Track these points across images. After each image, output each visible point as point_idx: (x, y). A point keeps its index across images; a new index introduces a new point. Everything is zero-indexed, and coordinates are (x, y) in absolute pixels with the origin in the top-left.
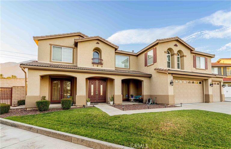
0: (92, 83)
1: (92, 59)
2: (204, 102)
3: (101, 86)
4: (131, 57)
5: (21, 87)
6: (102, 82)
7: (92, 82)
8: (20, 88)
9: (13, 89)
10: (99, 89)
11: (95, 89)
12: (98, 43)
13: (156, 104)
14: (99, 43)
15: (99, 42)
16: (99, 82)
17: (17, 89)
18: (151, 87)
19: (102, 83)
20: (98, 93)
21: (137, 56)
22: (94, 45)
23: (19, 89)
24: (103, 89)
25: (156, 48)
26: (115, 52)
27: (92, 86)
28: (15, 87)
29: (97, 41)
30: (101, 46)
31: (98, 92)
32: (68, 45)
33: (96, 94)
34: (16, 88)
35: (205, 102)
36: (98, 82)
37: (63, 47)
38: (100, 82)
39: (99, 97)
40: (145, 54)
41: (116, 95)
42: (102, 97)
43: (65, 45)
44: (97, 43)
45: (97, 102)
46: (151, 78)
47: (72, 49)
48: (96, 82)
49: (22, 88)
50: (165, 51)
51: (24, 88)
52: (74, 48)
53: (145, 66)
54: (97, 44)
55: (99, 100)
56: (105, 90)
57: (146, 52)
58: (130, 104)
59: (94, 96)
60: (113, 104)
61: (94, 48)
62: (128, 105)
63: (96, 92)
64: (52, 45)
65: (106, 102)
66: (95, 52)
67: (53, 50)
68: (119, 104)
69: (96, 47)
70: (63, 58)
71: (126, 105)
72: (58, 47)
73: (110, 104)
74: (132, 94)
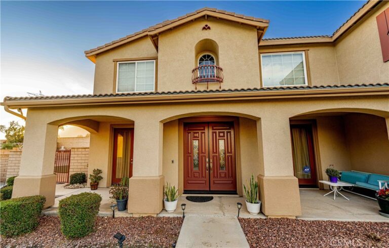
0: (196, 135)
1: (193, 71)
3: (222, 143)
4: (312, 52)
5: (82, 148)
6: (224, 132)
7: (194, 133)
8: (80, 150)
9: (72, 153)
10: (215, 151)
11: (205, 152)
14: (209, 28)
15: (209, 24)
16: (213, 133)
17: (76, 153)
19: (222, 134)
20: (211, 165)
21: (334, 44)
22: (197, 35)
23: (80, 153)
24: (227, 151)
26: (260, 47)
27: (196, 144)
28: (74, 148)
29: (203, 24)
30: (216, 33)
31: (211, 161)
33: (207, 166)
34: (76, 150)
36: (211, 131)
37: (136, 62)
38: (217, 131)
39: (214, 177)
42: (223, 175)
43: (142, 57)
44: (204, 28)
47: (154, 61)
48: (206, 131)
49: (84, 150)
51: (87, 150)
53: (386, 61)
54: (205, 31)
55: (214, 183)
56: (233, 154)
58: (337, 220)
59: (200, 172)
60: (259, 213)
61: (197, 42)
62: (332, 223)
63: (207, 160)
64: (117, 61)
65: (237, 194)
66: (204, 56)
67: (119, 72)
68: (288, 219)
69: (202, 41)
70: (137, 85)
71: (319, 224)
72: (129, 63)
73: (248, 210)
74: (331, 167)
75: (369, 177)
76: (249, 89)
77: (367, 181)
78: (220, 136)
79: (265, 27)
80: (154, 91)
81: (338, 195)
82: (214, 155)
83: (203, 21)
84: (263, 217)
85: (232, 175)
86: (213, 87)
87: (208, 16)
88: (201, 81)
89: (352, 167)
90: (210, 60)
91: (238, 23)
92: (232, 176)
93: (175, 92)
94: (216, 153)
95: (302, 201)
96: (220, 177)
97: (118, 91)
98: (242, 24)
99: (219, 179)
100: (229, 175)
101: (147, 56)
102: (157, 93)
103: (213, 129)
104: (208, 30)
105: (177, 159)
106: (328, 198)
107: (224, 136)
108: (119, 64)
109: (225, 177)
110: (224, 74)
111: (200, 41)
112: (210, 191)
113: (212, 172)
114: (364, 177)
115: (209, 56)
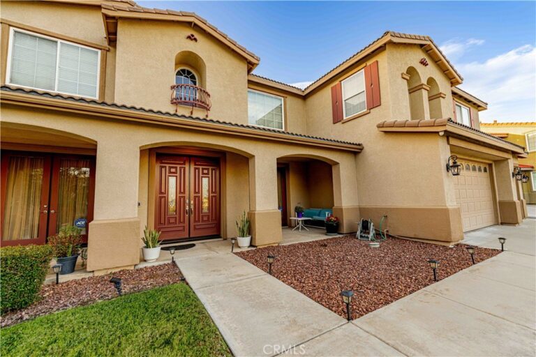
0: (170, 172)
1: (173, 88)
2: (498, 224)
3: (205, 181)
4: (289, 99)
6: (208, 169)
7: (170, 168)
10: (198, 190)
11: (184, 192)
12: (191, 38)
13: (389, 236)
14: (195, 40)
15: (197, 35)
16: (195, 169)
18: (360, 182)
19: (205, 171)
20: (192, 207)
21: (305, 98)
22: (178, 42)
24: (211, 190)
25: (377, 62)
26: (248, 79)
27: (172, 181)
29: (189, 32)
30: (202, 48)
31: (192, 202)
32: (80, 37)
33: (187, 208)
35: (502, 224)
36: (193, 167)
37: (59, 41)
38: (201, 167)
39: (195, 221)
40: (332, 88)
41: (258, 213)
42: (205, 219)
43: (72, 36)
44: (189, 37)
45: (190, 239)
46: (360, 155)
47: (99, 52)
48: (187, 166)
50: (402, 74)
52: (109, 51)
53: (334, 123)
54: (189, 41)
55: (195, 229)
56: (217, 195)
57: (336, 83)
58: (304, 241)
59: (177, 216)
60: (249, 247)
61: (179, 51)
62: (301, 244)
63: (187, 201)
64: (10, 25)
65: (221, 237)
66: (183, 71)
67: (14, 46)
68: (272, 246)
69: (185, 52)
70: (59, 81)
71: (293, 246)
72: (40, 38)
73: (239, 245)
74: (299, 205)
75: (321, 211)
76: (237, 125)
77: (319, 215)
78: (203, 174)
79: (255, 64)
80: (97, 98)
81: (302, 229)
82: (196, 195)
83: (188, 27)
84: (254, 249)
85: (216, 217)
86: (199, 113)
87: (195, 25)
88: (185, 103)
89: (310, 206)
90: (191, 77)
91: (229, 47)
92: (216, 219)
93: (141, 109)
94: (198, 192)
95: (283, 234)
96: (203, 221)
97: (11, 81)
98: (233, 50)
99: (201, 223)
100: (212, 217)
101: (83, 39)
102: (104, 103)
103: (195, 165)
104: (193, 42)
105: (146, 200)
106: (296, 232)
107: (208, 174)
108: (15, 32)
109: (208, 220)
110: (211, 101)
111: (183, 52)
112: (190, 238)
113: (192, 216)
114: (318, 212)
115: (189, 73)
